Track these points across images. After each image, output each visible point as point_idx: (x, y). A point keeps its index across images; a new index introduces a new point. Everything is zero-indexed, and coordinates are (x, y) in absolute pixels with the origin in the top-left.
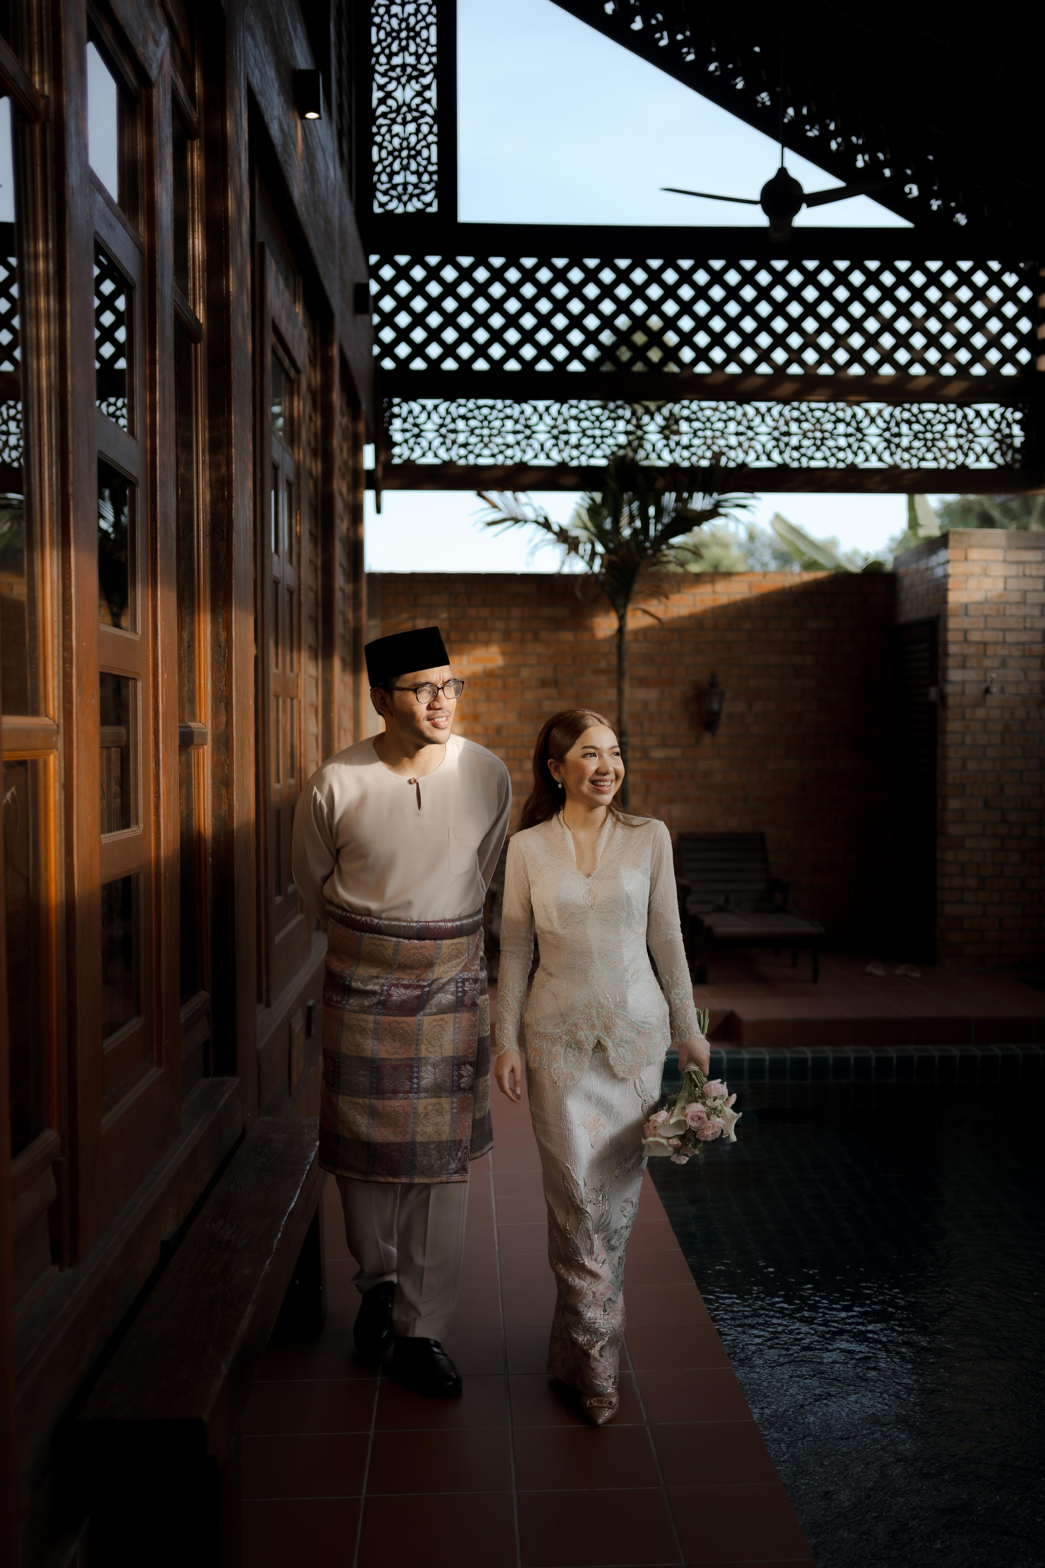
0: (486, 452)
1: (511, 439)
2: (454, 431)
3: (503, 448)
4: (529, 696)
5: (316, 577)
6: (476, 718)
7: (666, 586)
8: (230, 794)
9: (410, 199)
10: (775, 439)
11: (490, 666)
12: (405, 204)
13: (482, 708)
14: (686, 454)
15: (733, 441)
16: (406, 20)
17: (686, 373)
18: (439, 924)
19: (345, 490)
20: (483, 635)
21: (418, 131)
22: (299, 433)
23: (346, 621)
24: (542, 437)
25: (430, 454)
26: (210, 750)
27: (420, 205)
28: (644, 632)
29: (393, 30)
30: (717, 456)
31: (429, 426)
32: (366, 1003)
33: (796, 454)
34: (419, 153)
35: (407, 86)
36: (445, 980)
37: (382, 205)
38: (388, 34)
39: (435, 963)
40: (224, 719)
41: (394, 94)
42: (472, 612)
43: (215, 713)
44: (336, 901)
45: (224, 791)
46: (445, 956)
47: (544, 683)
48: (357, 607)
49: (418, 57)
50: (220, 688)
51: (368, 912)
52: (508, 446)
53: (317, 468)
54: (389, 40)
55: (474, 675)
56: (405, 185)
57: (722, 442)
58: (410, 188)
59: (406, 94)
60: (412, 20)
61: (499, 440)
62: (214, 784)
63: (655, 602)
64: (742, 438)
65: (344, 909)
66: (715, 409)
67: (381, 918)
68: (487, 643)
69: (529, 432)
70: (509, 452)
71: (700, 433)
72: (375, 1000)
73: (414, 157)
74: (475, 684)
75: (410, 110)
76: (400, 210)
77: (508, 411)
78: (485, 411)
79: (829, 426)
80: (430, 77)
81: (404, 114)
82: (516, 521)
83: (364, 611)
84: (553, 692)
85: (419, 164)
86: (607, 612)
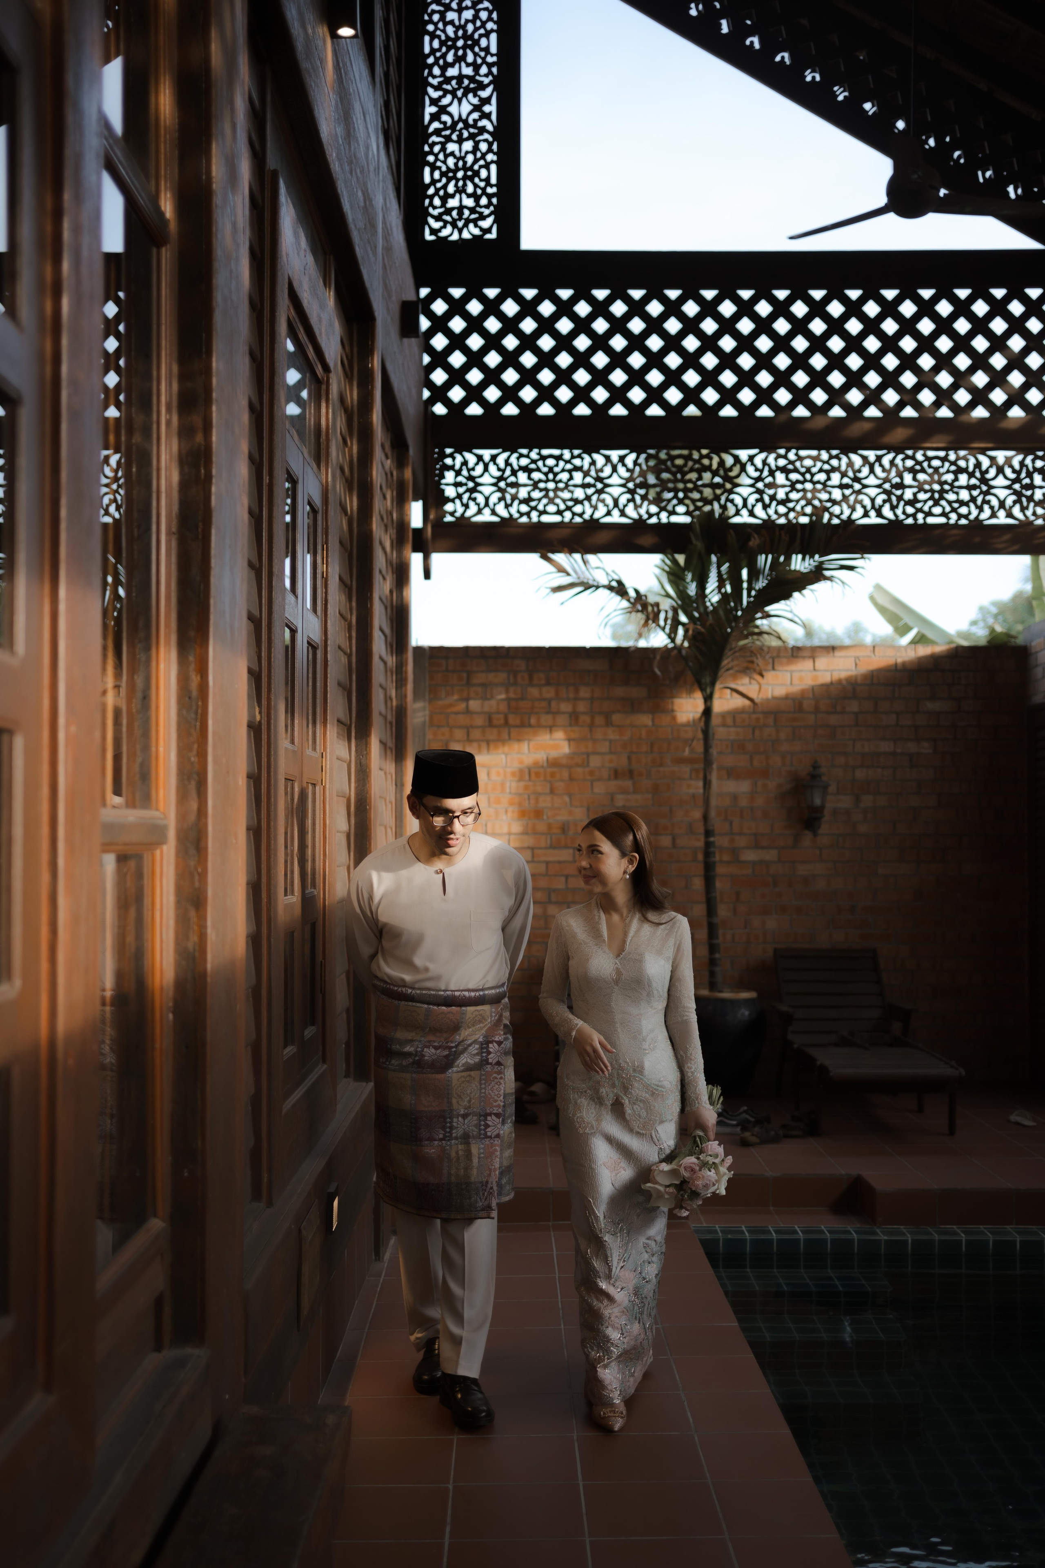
0: (552, 508)
1: (579, 493)
2: (515, 485)
3: (570, 504)
4: (600, 788)
5: (350, 638)
6: (538, 814)
7: (760, 661)
8: (202, 918)
9: (466, 225)
10: (885, 492)
11: (554, 754)
12: (460, 231)
13: (545, 802)
14: (782, 509)
15: (837, 494)
16: (463, 27)
17: (783, 418)
18: (464, 993)
19: (388, 545)
20: (546, 719)
21: (476, 148)
22: (328, 447)
23: (387, 699)
24: (616, 491)
25: (487, 511)
26: (173, 851)
27: (477, 232)
28: (734, 714)
29: (448, 38)
30: (818, 512)
31: (486, 479)
32: (404, 1063)
33: (910, 510)
34: (477, 174)
35: (464, 100)
36: (470, 1041)
37: (434, 232)
38: (442, 43)
39: (461, 1027)
40: (194, 805)
41: (450, 109)
42: (534, 692)
43: (182, 797)
44: (379, 975)
45: (192, 913)
46: (469, 1020)
47: (616, 774)
48: (401, 682)
49: (476, 67)
50: (189, 759)
51: (403, 983)
52: (577, 502)
53: (353, 504)
54: (444, 49)
55: (536, 764)
56: (461, 208)
57: (824, 496)
58: (466, 213)
59: (462, 109)
60: (470, 28)
61: (566, 495)
62: (178, 903)
63: (746, 680)
64: (847, 492)
65: (385, 982)
66: (816, 459)
67: (413, 988)
68: (551, 728)
69: (601, 485)
70: (578, 509)
71: (799, 486)
72: (411, 1060)
73: (471, 179)
74: (537, 774)
75: (467, 126)
76: (455, 237)
77: (577, 462)
78: (551, 462)
79: (949, 477)
80: (489, 90)
81: (460, 130)
82: (587, 586)
83: (410, 686)
84: (628, 784)
85: (476, 186)
86: (690, 692)
